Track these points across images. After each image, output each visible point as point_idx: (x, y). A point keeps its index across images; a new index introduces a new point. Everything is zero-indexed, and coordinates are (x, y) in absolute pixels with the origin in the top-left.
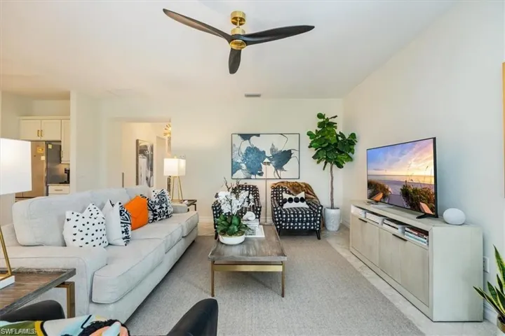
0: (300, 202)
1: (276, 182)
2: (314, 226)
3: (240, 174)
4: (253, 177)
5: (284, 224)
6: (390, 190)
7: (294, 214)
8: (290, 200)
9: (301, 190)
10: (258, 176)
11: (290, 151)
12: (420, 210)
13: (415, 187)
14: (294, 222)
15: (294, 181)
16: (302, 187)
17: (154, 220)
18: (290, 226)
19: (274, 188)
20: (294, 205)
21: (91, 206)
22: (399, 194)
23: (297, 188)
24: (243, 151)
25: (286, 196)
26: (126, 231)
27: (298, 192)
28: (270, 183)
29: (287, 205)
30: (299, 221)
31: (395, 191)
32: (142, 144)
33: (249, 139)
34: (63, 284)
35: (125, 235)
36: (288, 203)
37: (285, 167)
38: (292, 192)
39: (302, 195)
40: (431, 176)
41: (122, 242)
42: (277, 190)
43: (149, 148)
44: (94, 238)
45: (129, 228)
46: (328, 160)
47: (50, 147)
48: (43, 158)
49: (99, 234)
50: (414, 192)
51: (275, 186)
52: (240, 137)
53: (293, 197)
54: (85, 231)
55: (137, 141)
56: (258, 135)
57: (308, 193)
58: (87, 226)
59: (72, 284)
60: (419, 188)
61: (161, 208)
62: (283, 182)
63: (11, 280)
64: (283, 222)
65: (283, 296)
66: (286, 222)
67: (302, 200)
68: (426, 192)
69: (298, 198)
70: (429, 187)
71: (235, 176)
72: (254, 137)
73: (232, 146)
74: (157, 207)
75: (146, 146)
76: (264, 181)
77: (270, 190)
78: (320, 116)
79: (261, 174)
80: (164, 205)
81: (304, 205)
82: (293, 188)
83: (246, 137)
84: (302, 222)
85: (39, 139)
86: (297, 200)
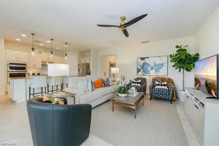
0: (163, 86)
1: (154, 77)
2: (168, 97)
3: (140, 73)
4: (145, 74)
5: (153, 94)
6: (201, 82)
7: (158, 91)
8: (159, 85)
9: (165, 81)
10: (147, 74)
11: (163, 64)
12: (211, 94)
13: (210, 81)
14: (158, 94)
15: (163, 77)
16: (166, 80)
17: (105, 86)
18: (156, 95)
19: (153, 79)
20: (160, 87)
21: (85, 80)
22: (204, 85)
23: (164, 80)
24: (142, 64)
25: (157, 83)
26: (92, 88)
27: (163, 82)
28: (152, 78)
29: (157, 87)
30: (160, 94)
31: (203, 83)
32: (111, 63)
33: (144, 60)
34: (73, 97)
35: (92, 89)
36: (157, 86)
37: (160, 71)
38: (160, 81)
39: (165, 83)
40: (215, 76)
41: (91, 91)
42: (154, 80)
43: (114, 64)
44: (83, 88)
45: (94, 87)
46: (180, 67)
47: (87, 65)
48: (85, 68)
49: (85, 87)
50: (209, 84)
51: (154, 79)
52: (140, 59)
53: (160, 84)
54: (81, 86)
55: (110, 62)
56: (148, 58)
57: (169, 83)
58: (82, 85)
59: (75, 97)
60: (211, 82)
61: (107, 83)
62: (157, 77)
63: (65, 94)
64: (153, 93)
65: (135, 118)
66: (154, 93)
67: (165, 85)
68: (213, 85)
69: (162, 84)
70: (214, 82)
71: (138, 74)
72: (146, 59)
73: (137, 63)
74: (106, 83)
75: (113, 64)
76: (149, 77)
77: (151, 80)
78: (177, 47)
79: (149, 74)
80: (108, 82)
81: (166, 87)
82: (161, 80)
83: (143, 59)
84: (162, 94)
85: (85, 63)
86: (162, 85)
